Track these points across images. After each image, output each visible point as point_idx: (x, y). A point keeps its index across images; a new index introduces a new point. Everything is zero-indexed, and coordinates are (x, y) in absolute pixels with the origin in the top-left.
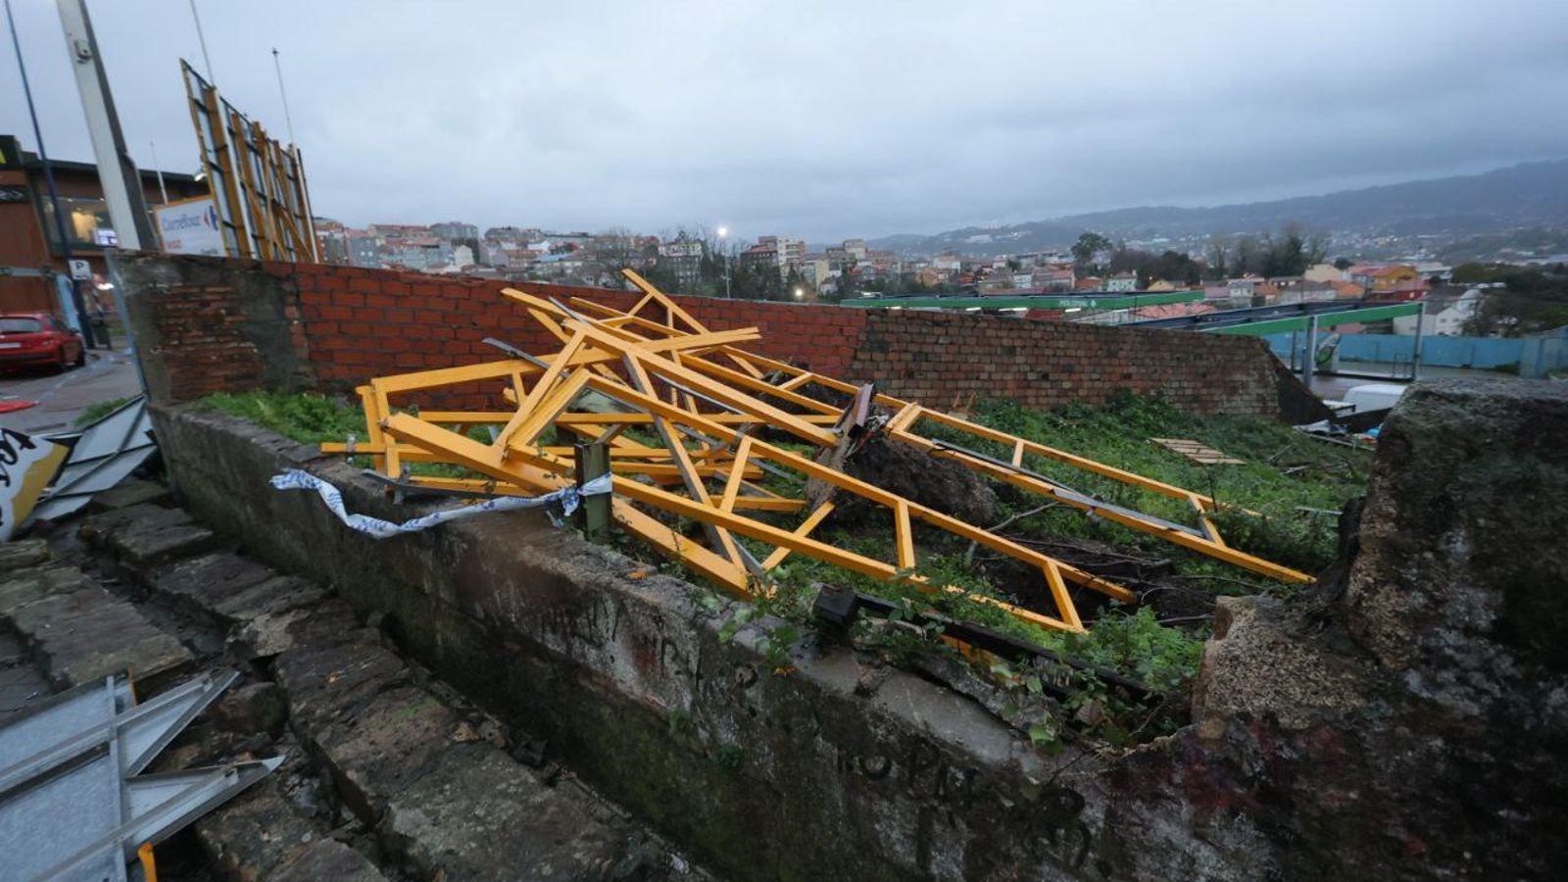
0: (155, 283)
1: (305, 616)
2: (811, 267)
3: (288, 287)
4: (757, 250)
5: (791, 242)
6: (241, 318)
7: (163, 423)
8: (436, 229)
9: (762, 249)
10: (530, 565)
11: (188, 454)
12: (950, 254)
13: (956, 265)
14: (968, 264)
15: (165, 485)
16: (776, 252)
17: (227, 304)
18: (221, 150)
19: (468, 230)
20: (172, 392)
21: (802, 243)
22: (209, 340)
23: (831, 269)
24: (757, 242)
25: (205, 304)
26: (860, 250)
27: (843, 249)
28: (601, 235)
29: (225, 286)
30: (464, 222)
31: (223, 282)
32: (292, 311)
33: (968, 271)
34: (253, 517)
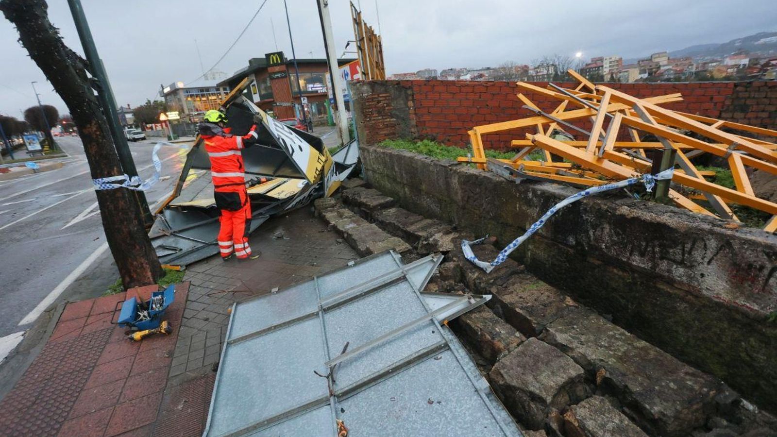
0: (362, 94)
1: (457, 236)
2: (626, 74)
3: (409, 92)
4: (589, 66)
5: (613, 59)
6: (391, 108)
7: (366, 153)
8: (420, 73)
9: (594, 65)
10: (629, 217)
11: (376, 166)
12: (740, 54)
13: (745, 61)
14: (757, 59)
15: (362, 179)
16: (602, 66)
17: (386, 102)
18: (362, 40)
19: (433, 72)
20: (367, 141)
21: (621, 59)
22: (380, 118)
23: (640, 74)
24: (590, 62)
25: (379, 102)
26: (663, 59)
27: (650, 60)
28: (497, 67)
29: (386, 93)
30: (431, 69)
31: (386, 91)
32: (411, 104)
33: (756, 64)
34: (408, 192)
